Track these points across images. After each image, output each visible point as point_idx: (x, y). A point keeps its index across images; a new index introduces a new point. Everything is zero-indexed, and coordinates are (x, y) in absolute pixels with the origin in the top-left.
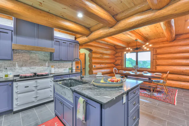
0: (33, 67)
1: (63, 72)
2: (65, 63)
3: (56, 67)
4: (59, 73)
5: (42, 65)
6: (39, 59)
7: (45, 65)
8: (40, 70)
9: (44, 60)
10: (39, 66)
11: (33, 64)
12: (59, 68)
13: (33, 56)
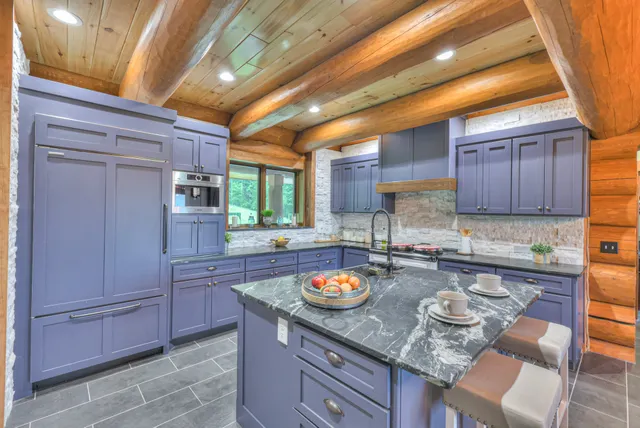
0: (423, 230)
1: (514, 256)
2: (519, 223)
3: (483, 236)
4: (495, 258)
5: (442, 226)
6: (437, 210)
7: (450, 227)
8: (438, 239)
9: (449, 214)
10: (437, 228)
11: (425, 222)
12: (493, 240)
13: (425, 201)
